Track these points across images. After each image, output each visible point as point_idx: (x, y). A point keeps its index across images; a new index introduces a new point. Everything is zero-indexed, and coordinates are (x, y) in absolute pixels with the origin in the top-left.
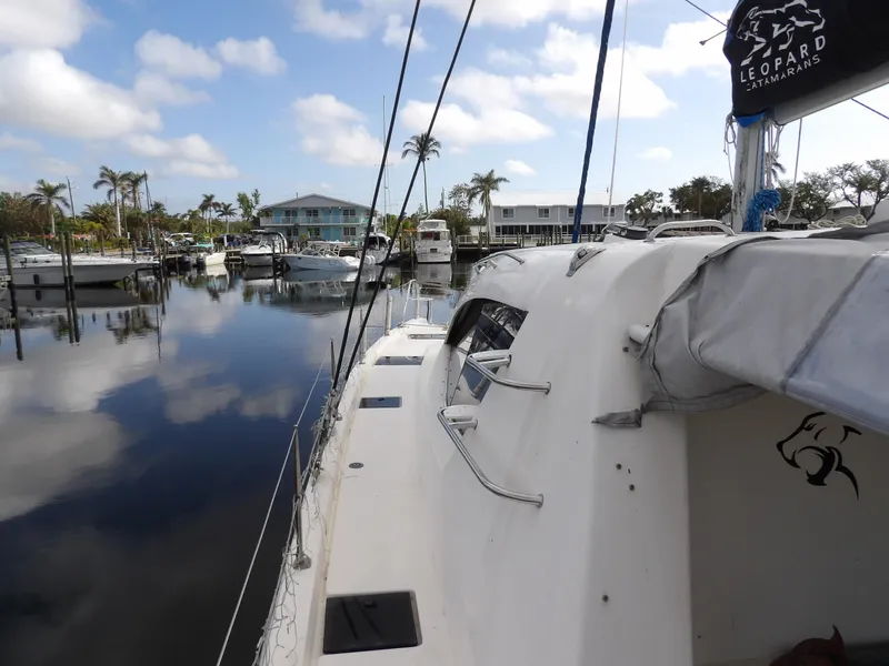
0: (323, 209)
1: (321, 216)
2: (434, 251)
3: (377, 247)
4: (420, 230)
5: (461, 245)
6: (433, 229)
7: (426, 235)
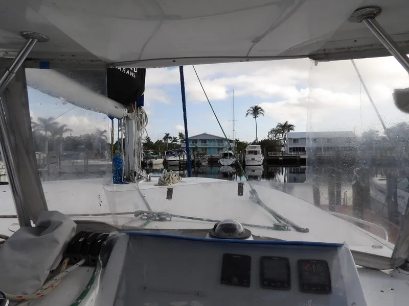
0: (209, 140)
1: (207, 143)
2: (253, 159)
3: (228, 158)
4: (247, 150)
5: (271, 157)
6: (254, 150)
7: (250, 152)
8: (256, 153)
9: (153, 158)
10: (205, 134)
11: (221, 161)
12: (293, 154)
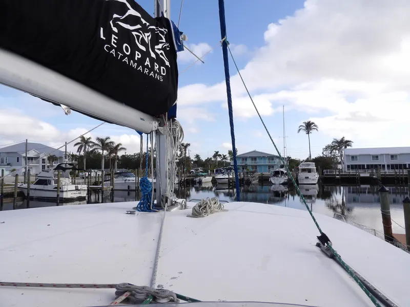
0: (259, 157)
1: (258, 161)
2: (307, 178)
3: (280, 176)
4: (300, 168)
5: (326, 175)
6: (308, 168)
7: (304, 170)
8: (310, 171)
9: (203, 176)
10: (255, 152)
11: (272, 180)
12: (352, 172)
